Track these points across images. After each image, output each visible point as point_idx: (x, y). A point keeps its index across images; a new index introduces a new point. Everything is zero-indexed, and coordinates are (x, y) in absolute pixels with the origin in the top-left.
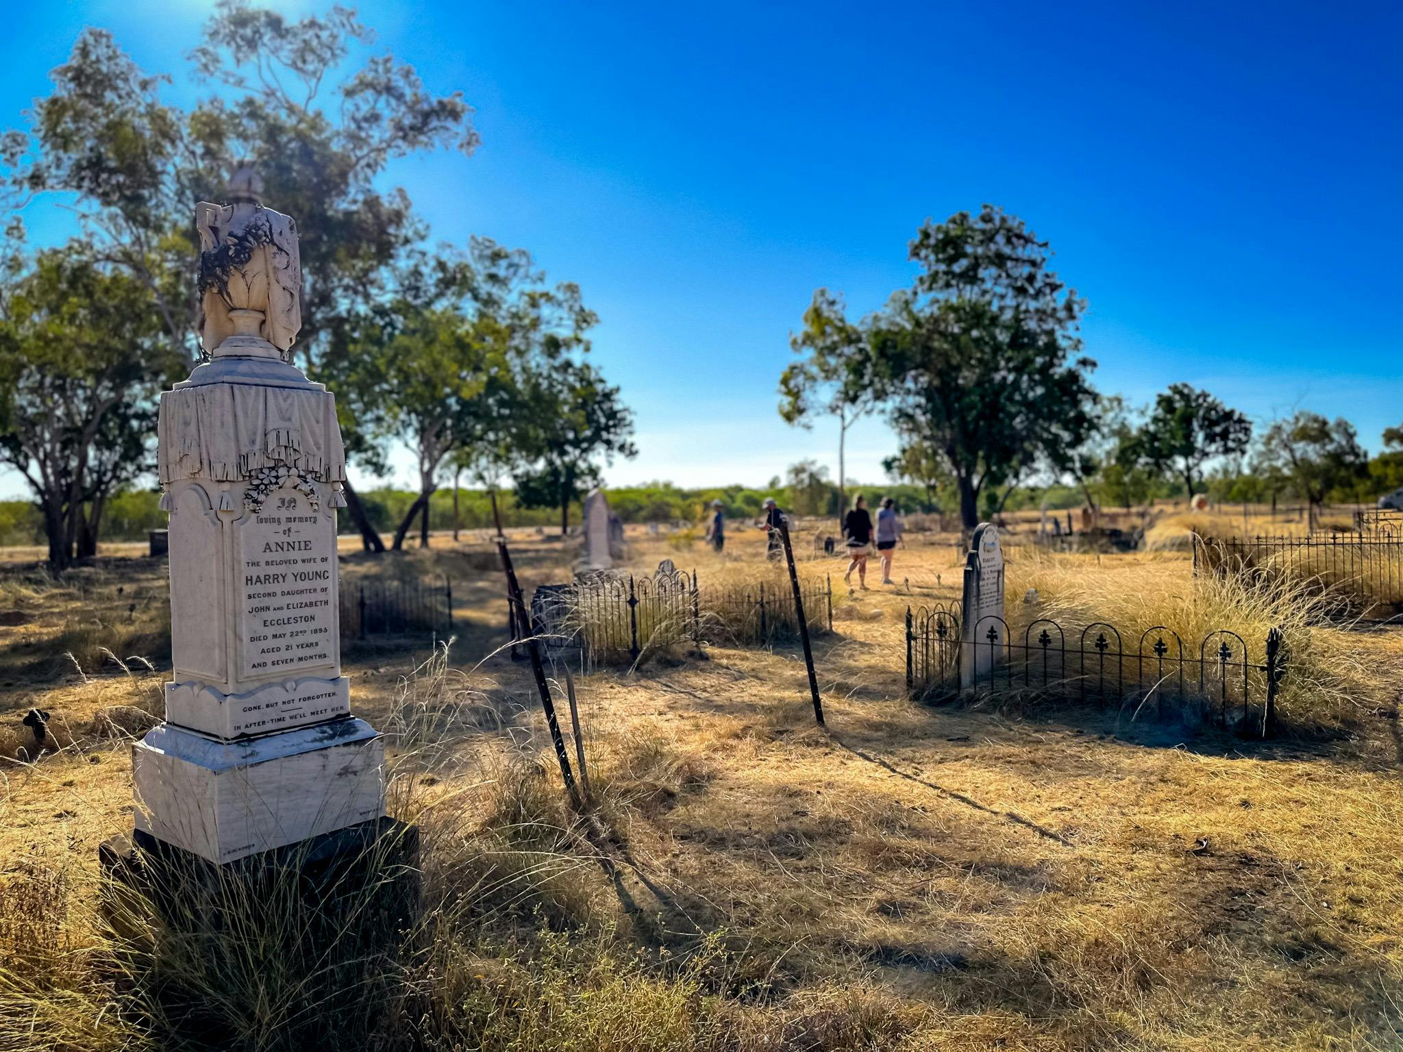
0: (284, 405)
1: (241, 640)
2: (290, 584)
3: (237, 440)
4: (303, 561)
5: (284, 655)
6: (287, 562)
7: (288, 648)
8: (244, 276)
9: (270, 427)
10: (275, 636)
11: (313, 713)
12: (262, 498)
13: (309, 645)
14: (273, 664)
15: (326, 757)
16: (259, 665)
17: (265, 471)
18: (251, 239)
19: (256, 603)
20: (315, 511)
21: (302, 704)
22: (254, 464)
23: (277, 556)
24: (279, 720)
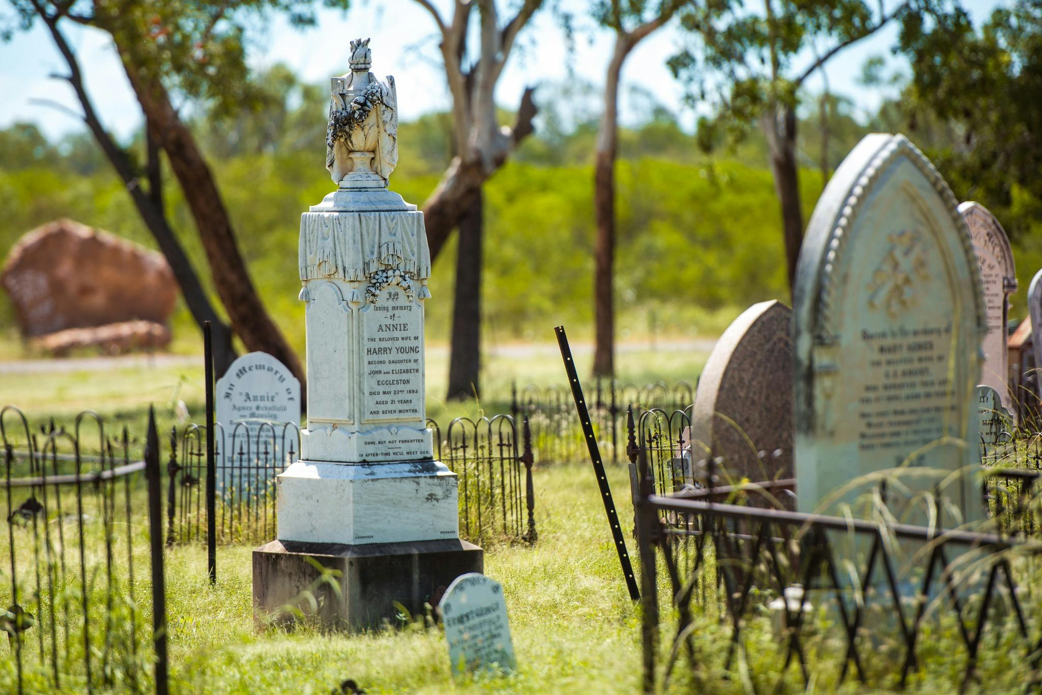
0: (392, 225)
1: (364, 394)
2: (394, 356)
3: (363, 252)
4: (403, 339)
5: (390, 407)
6: (392, 339)
7: (393, 402)
8: (363, 129)
9: (383, 242)
10: (384, 393)
11: (408, 453)
12: (377, 292)
13: (406, 402)
14: (383, 413)
15: (418, 483)
16: (375, 412)
17: (380, 273)
18: (369, 104)
19: (373, 367)
20: (411, 301)
21: (401, 445)
22: (373, 269)
23: (386, 335)
24: (386, 454)
